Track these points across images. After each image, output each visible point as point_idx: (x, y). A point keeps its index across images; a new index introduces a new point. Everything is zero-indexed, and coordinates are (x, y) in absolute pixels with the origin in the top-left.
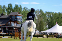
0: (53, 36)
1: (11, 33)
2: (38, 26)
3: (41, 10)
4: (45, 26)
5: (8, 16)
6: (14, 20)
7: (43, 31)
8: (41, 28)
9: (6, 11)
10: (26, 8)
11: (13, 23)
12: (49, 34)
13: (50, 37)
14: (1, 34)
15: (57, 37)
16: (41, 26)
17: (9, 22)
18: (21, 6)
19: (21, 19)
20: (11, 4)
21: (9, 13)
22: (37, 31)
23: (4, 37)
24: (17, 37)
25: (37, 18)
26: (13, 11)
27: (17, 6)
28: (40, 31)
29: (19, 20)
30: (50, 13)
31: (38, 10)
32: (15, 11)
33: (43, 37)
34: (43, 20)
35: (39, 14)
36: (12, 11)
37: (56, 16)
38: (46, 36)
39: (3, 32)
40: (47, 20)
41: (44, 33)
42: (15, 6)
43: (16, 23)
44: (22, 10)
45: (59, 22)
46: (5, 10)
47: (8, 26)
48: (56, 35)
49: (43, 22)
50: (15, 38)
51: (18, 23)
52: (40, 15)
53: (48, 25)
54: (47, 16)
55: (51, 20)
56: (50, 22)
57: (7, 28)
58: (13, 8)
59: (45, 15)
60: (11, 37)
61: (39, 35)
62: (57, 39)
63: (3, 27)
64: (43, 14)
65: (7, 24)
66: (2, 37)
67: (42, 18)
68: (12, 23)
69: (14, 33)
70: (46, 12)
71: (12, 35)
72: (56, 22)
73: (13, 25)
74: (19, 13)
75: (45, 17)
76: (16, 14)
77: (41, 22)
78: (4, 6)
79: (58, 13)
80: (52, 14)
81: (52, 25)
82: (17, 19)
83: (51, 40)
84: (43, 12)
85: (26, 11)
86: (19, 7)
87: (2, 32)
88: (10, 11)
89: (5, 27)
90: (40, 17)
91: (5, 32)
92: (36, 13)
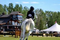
0: (53, 35)
1: (12, 32)
2: (38, 25)
3: (40, 9)
4: (44, 25)
5: (9, 15)
6: (14, 19)
7: (42, 29)
8: (41, 27)
9: (7, 11)
10: (26, 8)
11: (14, 22)
12: (48, 33)
13: (49, 36)
14: (3, 33)
15: (56, 36)
16: (41, 25)
17: (10, 22)
18: (21, 6)
19: (22, 18)
20: (12, 4)
21: (10, 12)
22: (37, 30)
23: (5, 35)
24: (18, 36)
25: (37, 17)
26: (14, 11)
27: (17, 6)
28: (40, 30)
29: (20, 19)
30: (49, 12)
31: (38, 9)
32: (16, 10)
33: (43, 36)
34: (42, 19)
35: (39, 13)
36: (12, 11)
37: (55, 15)
38: (46, 35)
39: (5, 31)
40: (47, 19)
41: (44, 31)
42: (16, 6)
43: (16, 22)
44: (23, 10)
45: (58, 22)
46: (6, 9)
47: (9, 25)
48: (55, 34)
49: (43, 21)
50: (15, 36)
51: (18, 23)
52: (40, 15)
53: (47, 24)
54: (47, 15)
55: (51, 19)
56: (49, 21)
57: (8, 27)
58: (14, 7)
59: (45, 14)
60: (11, 36)
61: (39, 33)
62: (57, 37)
63: (4, 26)
64: (43, 13)
65: (8, 23)
66: (4, 36)
67: (42, 17)
68: (12, 22)
69: (15, 32)
70: (46, 11)
71: (13, 33)
72: (55, 21)
73: (14, 24)
74: (19, 12)
75: (44, 16)
76: (17, 14)
77: (41, 21)
78: (5, 6)
79: (57, 12)
80: (52, 13)
81: (51, 24)
82: (17, 18)
83: (50, 38)
84: (43, 11)
85: (26, 10)
86: (20, 6)
87: (3, 31)
88: (10, 10)
89: (6, 26)
90: (40, 16)
91: (6, 30)
92: (36, 13)
